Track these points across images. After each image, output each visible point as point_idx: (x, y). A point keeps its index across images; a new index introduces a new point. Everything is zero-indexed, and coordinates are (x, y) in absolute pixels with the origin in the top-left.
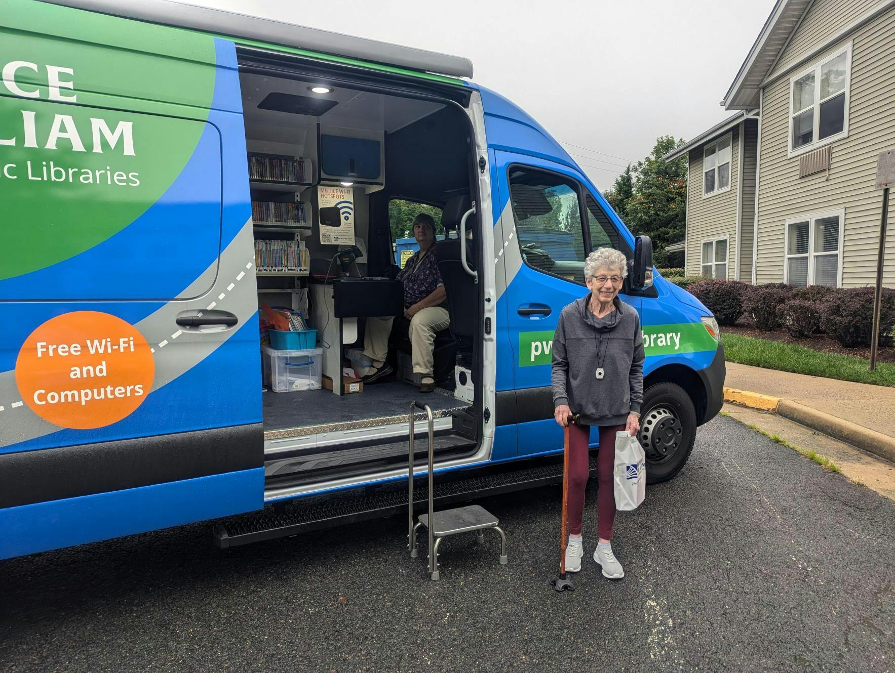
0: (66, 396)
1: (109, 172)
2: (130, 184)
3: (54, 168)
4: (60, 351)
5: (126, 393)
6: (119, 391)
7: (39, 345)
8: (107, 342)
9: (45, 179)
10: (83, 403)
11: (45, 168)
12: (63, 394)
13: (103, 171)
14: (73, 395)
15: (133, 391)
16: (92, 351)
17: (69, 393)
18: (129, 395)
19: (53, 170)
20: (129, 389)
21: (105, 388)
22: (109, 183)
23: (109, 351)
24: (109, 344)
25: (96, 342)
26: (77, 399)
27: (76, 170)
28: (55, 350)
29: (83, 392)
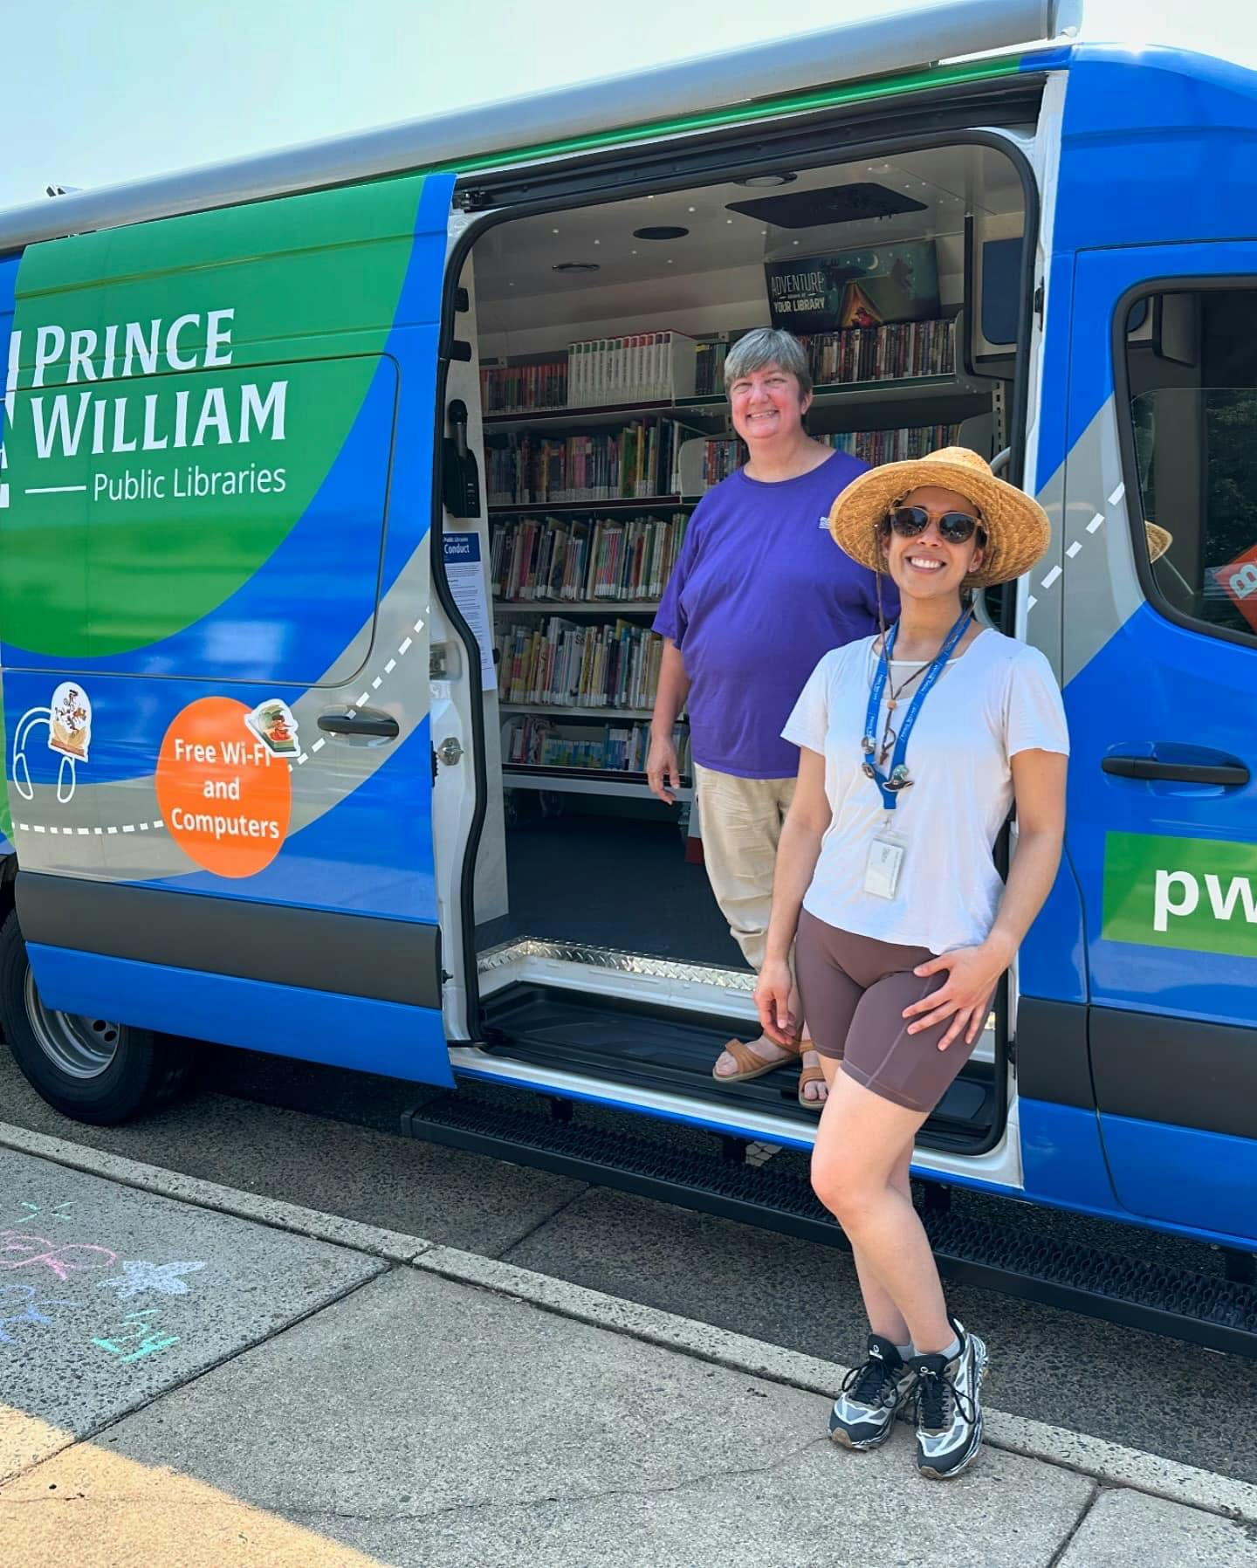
0: (201, 821)
1: (253, 473)
2: (276, 490)
3: (199, 474)
4: (197, 753)
5: (259, 831)
6: (253, 825)
7: (178, 742)
8: (241, 747)
9: (189, 494)
10: (218, 837)
11: (190, 477)
12: (198, 818)
13: (247, 473)
14: (208, 822)
15: (267, 828)
16: (227, 760)
17: (204, 819)
18: (263, 834)
19: (197, 478)
20: (264, 824)
21: (239, 818)
22: (252, 491)
23: (244, 761)
24: (243, 751)
25: (230, 746)
26: (212, 830)
27: (219, 474)
28: (192, 751)
29: (217, 820)
